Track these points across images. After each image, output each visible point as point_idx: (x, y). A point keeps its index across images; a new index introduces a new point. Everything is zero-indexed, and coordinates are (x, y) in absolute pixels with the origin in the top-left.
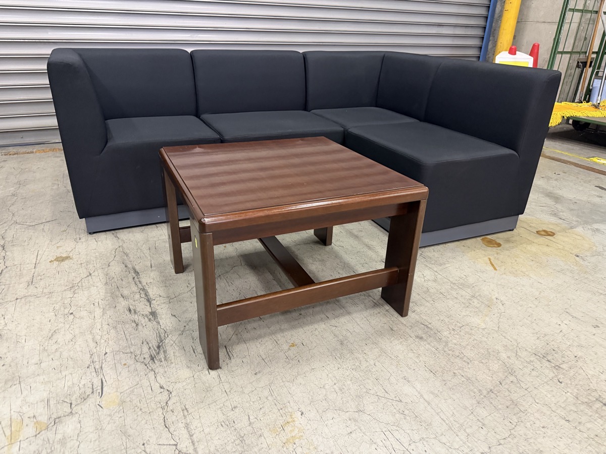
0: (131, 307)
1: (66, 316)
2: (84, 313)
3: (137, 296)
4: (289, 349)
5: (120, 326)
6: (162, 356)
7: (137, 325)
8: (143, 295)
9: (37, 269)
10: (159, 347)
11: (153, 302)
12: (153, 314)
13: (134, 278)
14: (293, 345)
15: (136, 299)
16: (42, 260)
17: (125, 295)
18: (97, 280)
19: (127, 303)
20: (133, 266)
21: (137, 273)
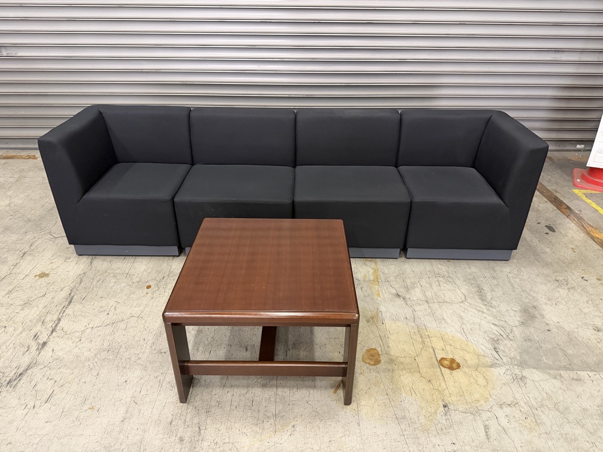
0: (39, 333)
2: (11, 329)
3: (51, 324)
4: (86, 411)
5: (18, 347)
6: (15, 383)
7: (27, 351)
8: (54, 326)
9: (23, 281)
10: (20, 375)
11: (54, 333)
12: (44, 344)
13: (65, 306)
14: (92, 408)
15: (48, 327)
16: (33, 273)
17: (46, 321)
18: (44, 301)
19: (40, 328)
20: (74, 296)
21: (70, 302)
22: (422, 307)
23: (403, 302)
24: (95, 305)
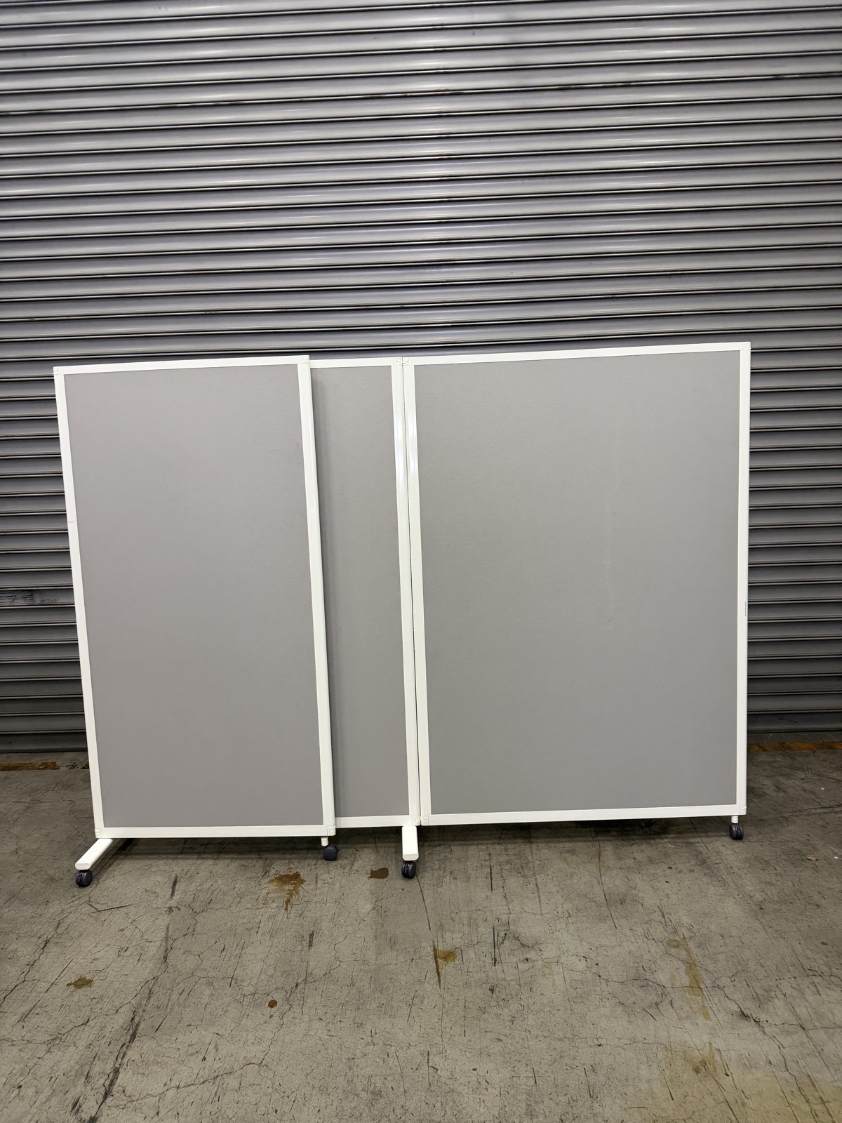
0: (82, 1098)
1: (13, 1089)
2: (31, 1091)
3: (102, 1081)
8: (107, 1084)
9: (47, 994)
11: (109, 1099)
13: (124, 1044)
15: (96, 1086)
16: (63, 979)
17: (92, 1074)
18: (86, 1036)
19: (83, 1090)
20: (139, 1022)
21: (134, 1036)
22: (795, 1037)
23: (756, 1029)
24: (179, 1040)
